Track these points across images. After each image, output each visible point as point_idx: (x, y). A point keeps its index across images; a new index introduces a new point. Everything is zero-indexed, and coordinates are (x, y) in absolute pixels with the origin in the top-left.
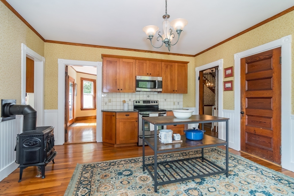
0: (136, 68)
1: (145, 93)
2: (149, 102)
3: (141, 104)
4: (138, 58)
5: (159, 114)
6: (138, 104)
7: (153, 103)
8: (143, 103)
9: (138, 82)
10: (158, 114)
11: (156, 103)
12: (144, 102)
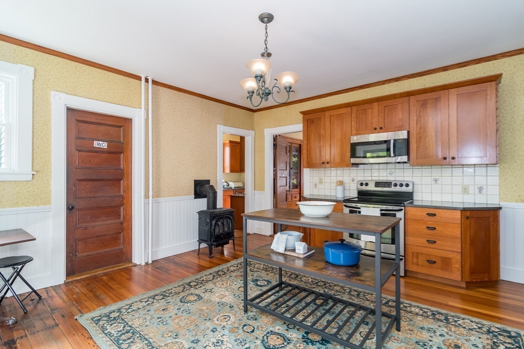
0: (353, 122)
1: (376, 166)
2: (388, 184)
3: (372, 187)
4: (354, 102)
5: (381, 210)
6: (364, 188)
7: (398, 186)
8: (376, 187)
9: (354, 146)
10: (379, 209)
11: (404, 187)
12: (378, 184)
